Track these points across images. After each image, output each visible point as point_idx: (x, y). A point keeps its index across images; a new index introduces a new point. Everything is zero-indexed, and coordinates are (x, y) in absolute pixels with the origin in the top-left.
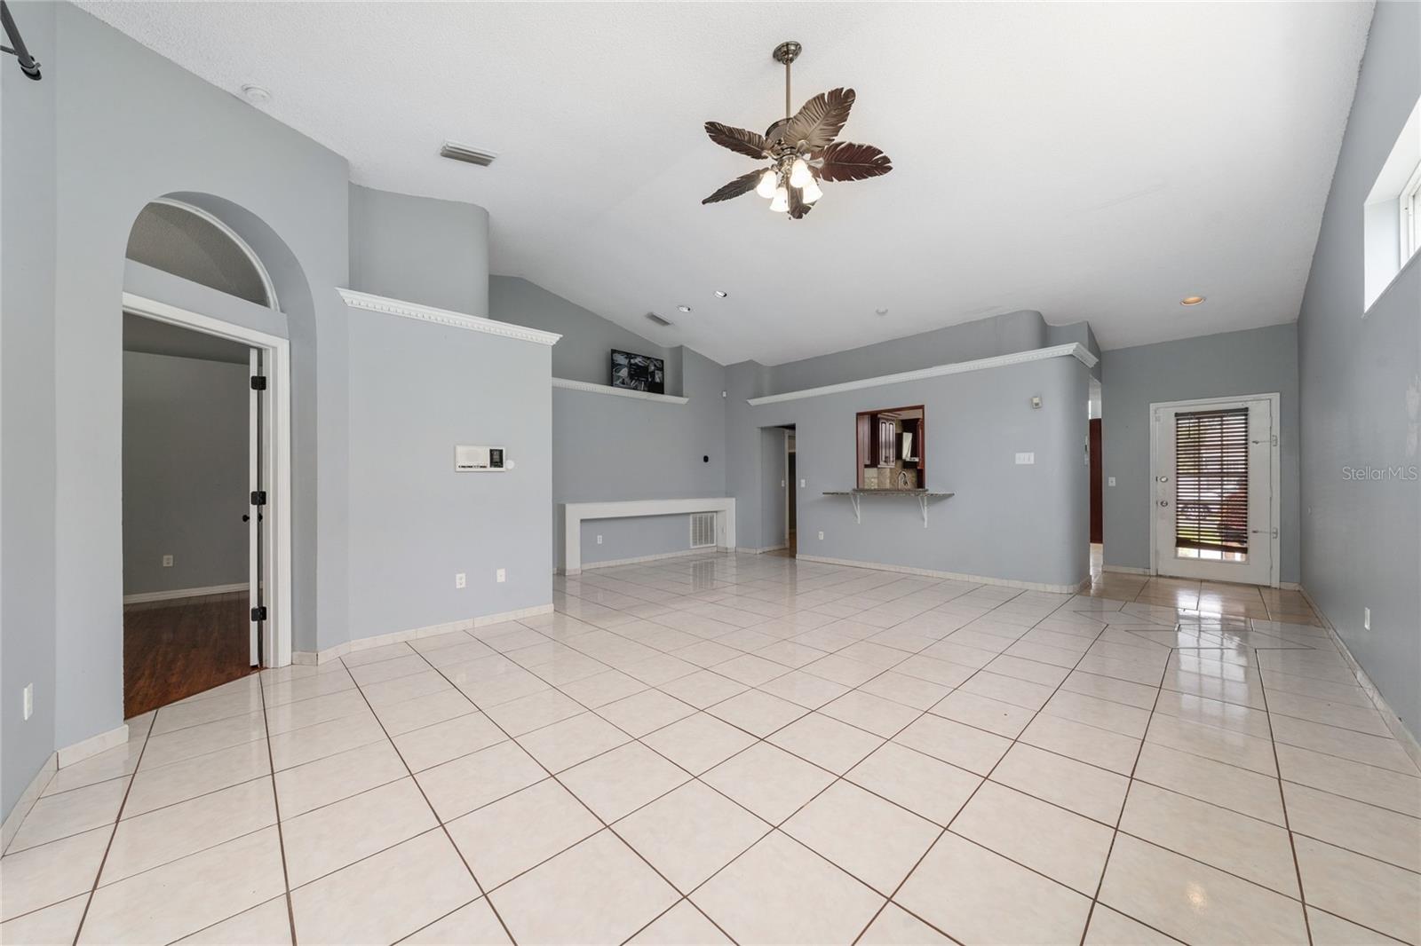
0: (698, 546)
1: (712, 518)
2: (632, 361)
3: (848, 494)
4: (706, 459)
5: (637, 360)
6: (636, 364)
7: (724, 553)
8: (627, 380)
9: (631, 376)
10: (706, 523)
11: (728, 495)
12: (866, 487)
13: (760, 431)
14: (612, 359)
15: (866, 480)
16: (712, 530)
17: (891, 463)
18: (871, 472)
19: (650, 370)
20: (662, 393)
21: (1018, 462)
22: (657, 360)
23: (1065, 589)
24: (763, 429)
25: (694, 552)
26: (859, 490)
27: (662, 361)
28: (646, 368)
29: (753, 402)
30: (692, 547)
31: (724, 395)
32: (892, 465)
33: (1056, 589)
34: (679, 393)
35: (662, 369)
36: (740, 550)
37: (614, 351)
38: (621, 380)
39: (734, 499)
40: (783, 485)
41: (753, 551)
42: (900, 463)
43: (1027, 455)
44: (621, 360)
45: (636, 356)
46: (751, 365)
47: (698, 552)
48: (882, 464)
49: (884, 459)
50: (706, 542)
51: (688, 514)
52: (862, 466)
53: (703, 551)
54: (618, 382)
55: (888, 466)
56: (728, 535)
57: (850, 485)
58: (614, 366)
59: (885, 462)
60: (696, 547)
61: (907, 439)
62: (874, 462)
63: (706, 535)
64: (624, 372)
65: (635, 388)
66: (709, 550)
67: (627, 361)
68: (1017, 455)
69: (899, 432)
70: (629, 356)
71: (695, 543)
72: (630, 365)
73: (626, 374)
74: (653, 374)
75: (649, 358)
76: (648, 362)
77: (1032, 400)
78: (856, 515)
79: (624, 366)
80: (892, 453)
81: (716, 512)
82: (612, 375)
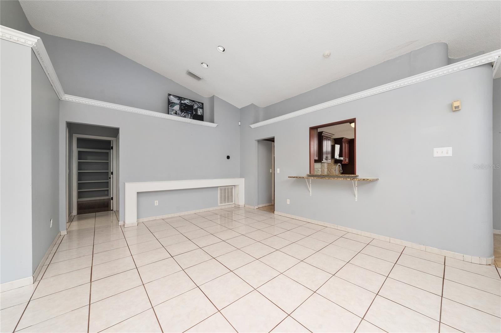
0: (223, 204)
1: (232, 189)
2: (182, 102)
3: (303, 178)
4: (228, 157)
5: (186, 102)
6: (185, 104)
7: (238, 207)
8: (179, 112)
9: (182, 110)
10: (228, 192)
11: (241, 176)
12: (316, 173)
13: (257, 143)
14: (169, 100)
15: (315, 169)
16: (232, 195)
17: (329, 160)
18: (318, 165)
19: (194, 108)
20: (203, 120)
21: (436, 155)
22: (199, 103)
23: (484, 261)
24: (259, 141)
25: (220, 208)
26: (311, 175)
27: (203, 104)
28: (192, 107)
29: (253, 126)
30: (219, 205)
31: (240, 124)
32: (329, 161)
33: (476, 259)
34: (212, 121)
35: (202, 108)
36: (247, 206)
37: (170, 95)
38: (174, 112)
39: (244, 179)
40: (271, 172)
41: (252, 207)
42: (333, 161)
43: (445, 149)
44: (174, 100)
45: (185, 99)
46: (252, 106)
47: (223, 207)
48: (324, 160)
49: (325, 158)
50: (228, 202)
51: (218, 187)
52: (313, 161)
53: (226, 207)
54: (172, 113)
55: (327, 161)
56: (240, 197)
57: (305, 171)
58: (170, 104)
59: (326, 159)
60: (221, 205)
61: (337, 147)
62: (319, 160)
63: (228, 197)
64: (177, 108)
65: (185, 117)
66: (230, 206)
67: (179, 101)
68: (436, 150)
69: (333, 144)
70: (180, 98)
71: (221, 202)
72: (181, 104)
73: (178, 108)
74: (196, 110)
75: (193, 101)
76: (193, 103)
77: (452, 105)
78: (309, 191)
79: (177, 104)
80: (329, 156)
81: (235, 186)
82: (168, 108)
